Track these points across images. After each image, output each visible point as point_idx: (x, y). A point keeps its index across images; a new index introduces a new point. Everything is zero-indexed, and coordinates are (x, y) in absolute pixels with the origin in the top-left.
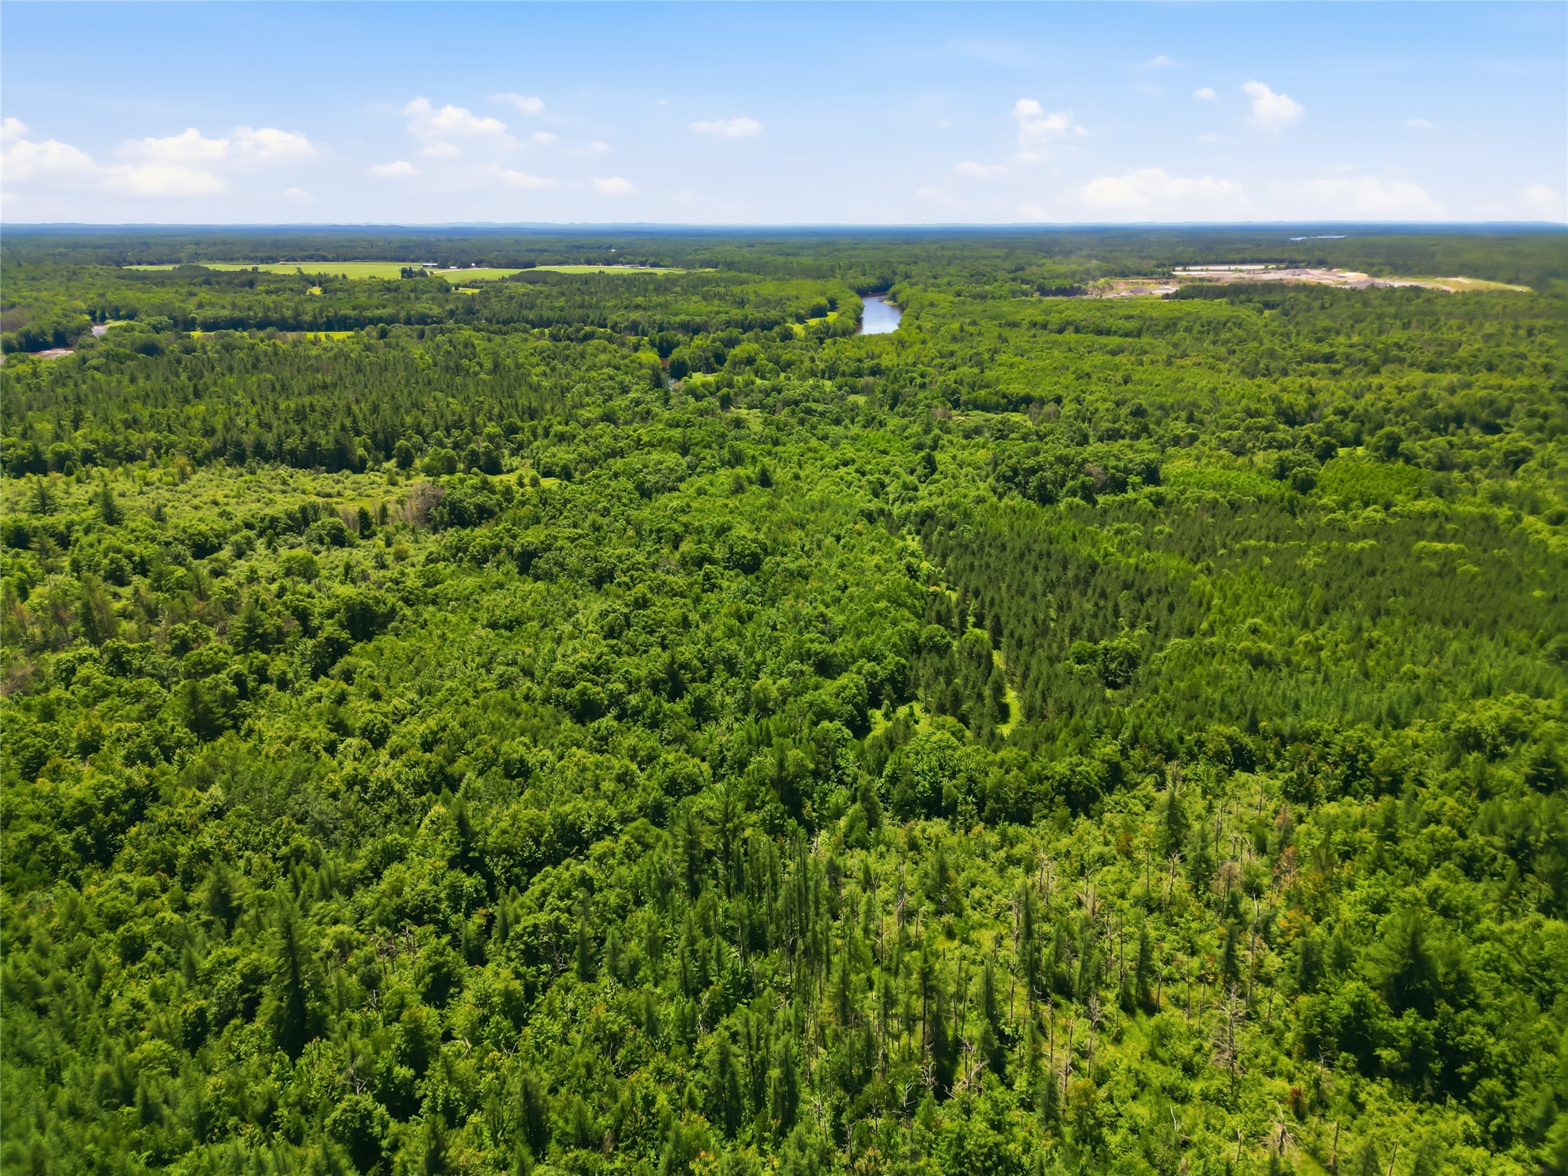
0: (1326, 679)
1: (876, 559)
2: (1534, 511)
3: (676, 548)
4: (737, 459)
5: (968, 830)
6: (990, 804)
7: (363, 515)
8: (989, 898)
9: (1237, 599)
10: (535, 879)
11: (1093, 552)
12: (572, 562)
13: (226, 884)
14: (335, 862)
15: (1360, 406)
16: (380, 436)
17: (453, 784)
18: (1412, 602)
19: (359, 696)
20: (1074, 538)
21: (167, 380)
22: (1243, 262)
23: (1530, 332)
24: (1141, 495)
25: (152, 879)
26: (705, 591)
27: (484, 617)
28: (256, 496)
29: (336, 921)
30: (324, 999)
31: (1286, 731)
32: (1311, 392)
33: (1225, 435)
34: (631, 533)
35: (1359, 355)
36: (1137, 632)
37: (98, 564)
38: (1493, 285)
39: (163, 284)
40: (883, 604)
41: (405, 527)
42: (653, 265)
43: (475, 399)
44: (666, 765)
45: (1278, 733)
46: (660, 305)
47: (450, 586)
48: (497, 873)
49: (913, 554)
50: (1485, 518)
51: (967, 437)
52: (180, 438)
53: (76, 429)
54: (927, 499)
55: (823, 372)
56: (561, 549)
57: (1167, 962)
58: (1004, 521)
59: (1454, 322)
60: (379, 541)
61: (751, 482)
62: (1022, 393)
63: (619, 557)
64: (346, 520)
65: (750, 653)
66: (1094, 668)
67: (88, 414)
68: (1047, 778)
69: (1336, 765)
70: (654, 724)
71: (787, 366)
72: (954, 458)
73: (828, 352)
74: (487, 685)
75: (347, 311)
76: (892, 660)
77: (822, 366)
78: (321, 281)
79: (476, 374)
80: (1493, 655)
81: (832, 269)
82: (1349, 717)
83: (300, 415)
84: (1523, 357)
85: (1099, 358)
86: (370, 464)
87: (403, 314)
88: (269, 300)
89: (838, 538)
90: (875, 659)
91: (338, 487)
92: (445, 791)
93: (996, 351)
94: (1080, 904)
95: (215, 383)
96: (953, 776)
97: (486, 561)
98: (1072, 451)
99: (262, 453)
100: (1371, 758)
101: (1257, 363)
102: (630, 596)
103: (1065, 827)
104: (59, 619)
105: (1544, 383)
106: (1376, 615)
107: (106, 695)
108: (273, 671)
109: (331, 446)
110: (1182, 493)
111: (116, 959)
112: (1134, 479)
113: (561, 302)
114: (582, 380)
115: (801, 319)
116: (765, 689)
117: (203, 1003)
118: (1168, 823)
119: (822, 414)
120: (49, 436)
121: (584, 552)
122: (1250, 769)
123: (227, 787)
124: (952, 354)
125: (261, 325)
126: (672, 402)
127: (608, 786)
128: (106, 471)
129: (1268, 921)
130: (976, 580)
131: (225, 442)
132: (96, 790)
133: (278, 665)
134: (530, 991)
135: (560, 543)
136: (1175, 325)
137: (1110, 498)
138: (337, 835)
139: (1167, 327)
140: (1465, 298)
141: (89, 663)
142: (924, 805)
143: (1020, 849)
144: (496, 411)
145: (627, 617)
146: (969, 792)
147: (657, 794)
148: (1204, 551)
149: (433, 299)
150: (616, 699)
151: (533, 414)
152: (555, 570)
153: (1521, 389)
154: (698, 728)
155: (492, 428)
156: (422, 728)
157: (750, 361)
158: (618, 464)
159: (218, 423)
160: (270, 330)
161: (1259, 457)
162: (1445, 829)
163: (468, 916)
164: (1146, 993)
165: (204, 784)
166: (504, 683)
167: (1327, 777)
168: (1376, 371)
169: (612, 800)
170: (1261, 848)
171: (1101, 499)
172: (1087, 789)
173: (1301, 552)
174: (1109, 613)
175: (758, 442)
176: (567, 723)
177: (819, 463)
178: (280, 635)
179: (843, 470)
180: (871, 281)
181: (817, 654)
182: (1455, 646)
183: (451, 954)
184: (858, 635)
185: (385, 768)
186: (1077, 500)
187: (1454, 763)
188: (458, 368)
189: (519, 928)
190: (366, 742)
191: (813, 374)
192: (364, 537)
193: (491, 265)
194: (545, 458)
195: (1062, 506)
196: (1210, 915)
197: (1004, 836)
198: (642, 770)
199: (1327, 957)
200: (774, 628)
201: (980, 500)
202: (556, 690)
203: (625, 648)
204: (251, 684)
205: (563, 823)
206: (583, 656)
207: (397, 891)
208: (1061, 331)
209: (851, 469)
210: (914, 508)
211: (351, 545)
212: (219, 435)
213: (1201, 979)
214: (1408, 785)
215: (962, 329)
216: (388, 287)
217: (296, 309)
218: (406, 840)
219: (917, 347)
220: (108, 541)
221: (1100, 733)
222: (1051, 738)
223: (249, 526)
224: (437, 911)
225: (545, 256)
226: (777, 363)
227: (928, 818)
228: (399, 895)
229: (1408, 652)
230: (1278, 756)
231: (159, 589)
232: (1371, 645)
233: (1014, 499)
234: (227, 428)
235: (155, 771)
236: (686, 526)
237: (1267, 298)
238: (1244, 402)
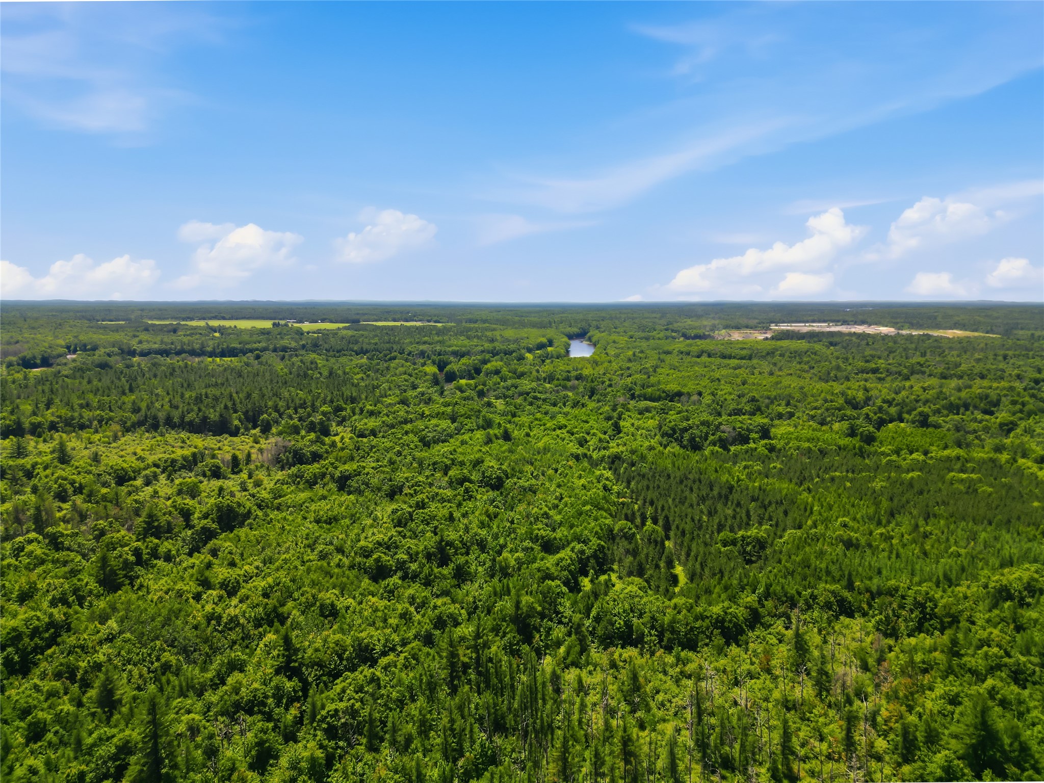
0: (898, 556)
1: (583, 481)
2: (1024, 456)
3: (446, 474)
4: (488, 424)
5: (653, 654)
6: (668, 635)
7: (235, 458)
8: (670, 701)
9: (830, 508)
10: (338, 681)
11: (730, 479)
12: (375, 481)
13: (111, 682)
14: (192, 672)
15: (899, 398)
16: (251, 413)
17: (282, 619)
18: (951, 509)
19: (221, 565)
20: (716, 471)
21: (112, 382)
22: (814, 321)
23: (1005, 357)
24: (760, 446)
25: (58, 684)
26: (464, 500)
27: (311, 517)
28: (163, 450)
29: (189, 712)
30: (175, 766)
31: (874, 588)
32: (866, 390)
33: (812, 413)
34: (415, 465)
35: (894, 369)
36: (764, 527)
37: (50, 488)
38: (976, 334)
39: (117, 331)
40: (588, 507)
41: (262, 466)
42: (436, 322)
43: (315, 391)
44: (435, 607)
45: (868, 590)
46: (440, 342)
47: (289, 499)
48: (310, 679)
49: (607, 479)
50: (992, 461)
51: (640, 414)
52: (117, 414)
53: (48, 409)
54: (615, 448)
55: (545, 379)
56: (367, 474)
57: (803, 745)
58: (669, 461)
59: (955, 353)
60: (244, 475)
61: (497, 438)
62: (676, 390)
63: (407, 478)
64: (223, 461)
65: (496, 537)
66: (735, 550)
67: (57, 401)
68: (707, 617)
69: (912, 611)
70: (427, 583)
71: (521, 375)
72: (633, 425)
73: (548, 367)
74: (311, 557)
75: (235, 345)
76: (595, 542)
77: (544, 375)
78: (220, 330)
79: (317, 378)
80: (1011, 542)
81: (550, 323)
82: (916, 579)
83: (199, 400)
84: (1003, 371)
85: (724, 372)
86: (242, 430)
87: (271, 347)
88: (186, 339)
89: (556, 470)
90: (584, 542)
91: (219, 445)
92: (277, 624)
93: (657, 367)
94: (736, 703)
95: (144, 384)
96: (640, 616)
97: (315, 483)
98: (711, 418)
99: (170, 423)
100: (936, 606)
101: (829, 373)
102: (412, 502)
103: (720, 651)
104: (18, 520)
105: (1018, 385)
106: (927, 518)
107: (43, 562)
108: (162, 550)
109: (217, 419)
110: (787, 444)
111: (21, 740)
112: (754, 435)
113: (376, 340)
114: (388, 381)
115: (530, 350)
116: (506, 559)
117: (83, 767)
118: (796, 648)
119: (544, 400)
120: (28, 413)
121: (382, 476)
122: (851, 615)
123: (121, 622)
124: (628, 368)
125: (178, 353)
126: (446, 393)
127: (393, 621)
128: (64, 435)
129: (875, 713)
130: (650, 495)
131: (146, 416)
132: (27, 621)
133: (166, 546)
134: (330, 761)
135: (366, 470)
136: (773, 353)
137: (739, 447)
138: (196, 655)
139: (768, 354)
140: (960, 341)
141: (35, 544)
142: (620, 638)
143: (690, 667)
144: (329, 398)
145: (411, 514)
146: (653, 627)
147: (428, 627)
148: (805, 479)
149: (292, 338)
150: (401, 565)
151: (353, 400)
152: (362, 487)
153: (1004, 388)
154: (459, 586)
155: (325, 408)
156: (263, 584)
157: (497, 372)
158: (408, 427)
159: (143, 405)
160: (183, 355)
161: (836, 426)
162: (995, 650)
163: (287, 709)
164: (790, 769)
165: (103, 619)
166: (323, 556)
167: (905, 620)
168: (907, 378)
169: (396, 629)
170: (865, 667)
171: (732, 448)
172: (736, 625)
173: (871, 479)
174: (744, 515)
175: (503, 415)
176: (366, 582)
177: (542, 428)
178: (169, 529)
179: (558, 432)
180: (575, 330)
181: (543, 537)
182: (983, 535)
183: (272, 736)
184: (572, 526)
185: (234, 608)
186: (716, 448)
187: (995, 606)
188: (306, 375)
189: (324, 713)
190: (223, 592)
191: (538, 379)
192: (234, 473)
193: (331, 322)
194: (360, 426)
195: (707, 452)
196: (832, 713)
197: (678, 659)
198: (418, 612)
199: (920, 736)
200: (512, 522)
201: (651, 448)
202: (358, 559)
203: (408, 534)
204: (145, 557)
205: (360, 645)
206: (379, 537)
207: (236, 691)
208: (698, 357)
209: (564, 431)
210: (607, 453)
211: (225, 478)
212: (143, 412)
213: (829, 757)
214: (964, 624)
215: (634, 355)
216: (264, 332)
217: (202, 344)
218: (245, 657)
219: (606, 364)
220: (59, 473)
221: (743, 589)
222: (708, 591)
223: (156, 465)
224: (264, 704)
225: (366, 317)
226: (515, 373)
227: (623, 647)
228: (237, 694)
229: (952, 541)
230: (870, 606)
231: (90, 501)
232: (926, 536)
233: (675, 448)
234: (148, 408)
235: (71, 611)
236: (453, 460)
237: (831, 340)
238: (823, 395)
